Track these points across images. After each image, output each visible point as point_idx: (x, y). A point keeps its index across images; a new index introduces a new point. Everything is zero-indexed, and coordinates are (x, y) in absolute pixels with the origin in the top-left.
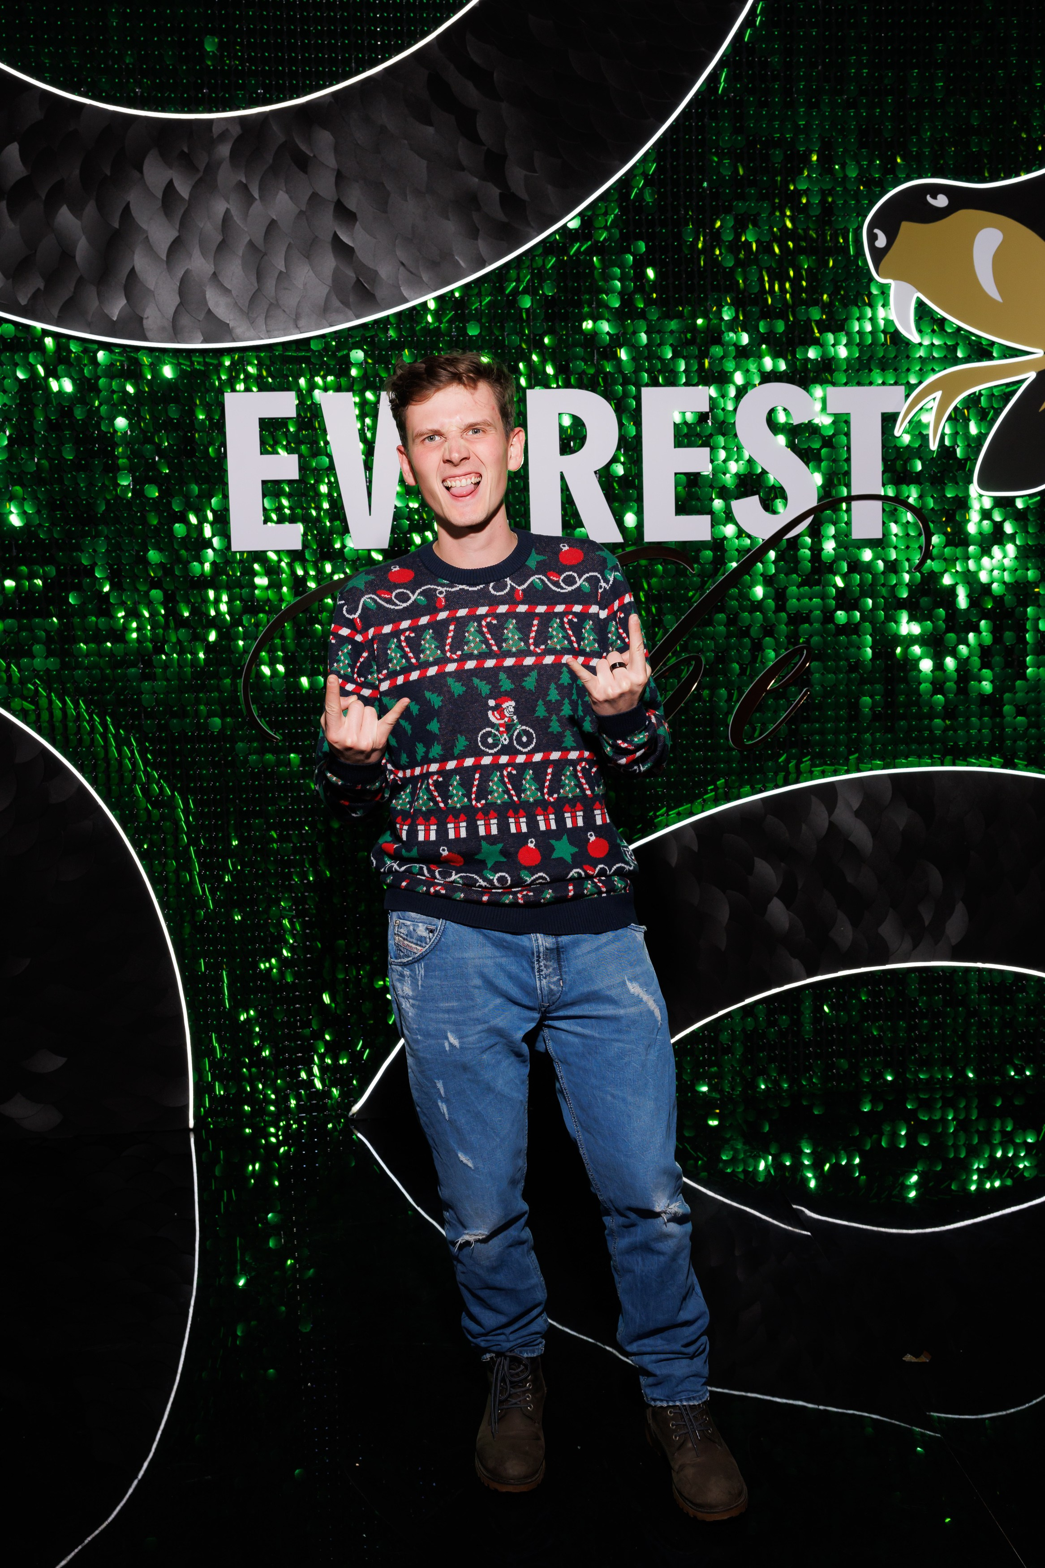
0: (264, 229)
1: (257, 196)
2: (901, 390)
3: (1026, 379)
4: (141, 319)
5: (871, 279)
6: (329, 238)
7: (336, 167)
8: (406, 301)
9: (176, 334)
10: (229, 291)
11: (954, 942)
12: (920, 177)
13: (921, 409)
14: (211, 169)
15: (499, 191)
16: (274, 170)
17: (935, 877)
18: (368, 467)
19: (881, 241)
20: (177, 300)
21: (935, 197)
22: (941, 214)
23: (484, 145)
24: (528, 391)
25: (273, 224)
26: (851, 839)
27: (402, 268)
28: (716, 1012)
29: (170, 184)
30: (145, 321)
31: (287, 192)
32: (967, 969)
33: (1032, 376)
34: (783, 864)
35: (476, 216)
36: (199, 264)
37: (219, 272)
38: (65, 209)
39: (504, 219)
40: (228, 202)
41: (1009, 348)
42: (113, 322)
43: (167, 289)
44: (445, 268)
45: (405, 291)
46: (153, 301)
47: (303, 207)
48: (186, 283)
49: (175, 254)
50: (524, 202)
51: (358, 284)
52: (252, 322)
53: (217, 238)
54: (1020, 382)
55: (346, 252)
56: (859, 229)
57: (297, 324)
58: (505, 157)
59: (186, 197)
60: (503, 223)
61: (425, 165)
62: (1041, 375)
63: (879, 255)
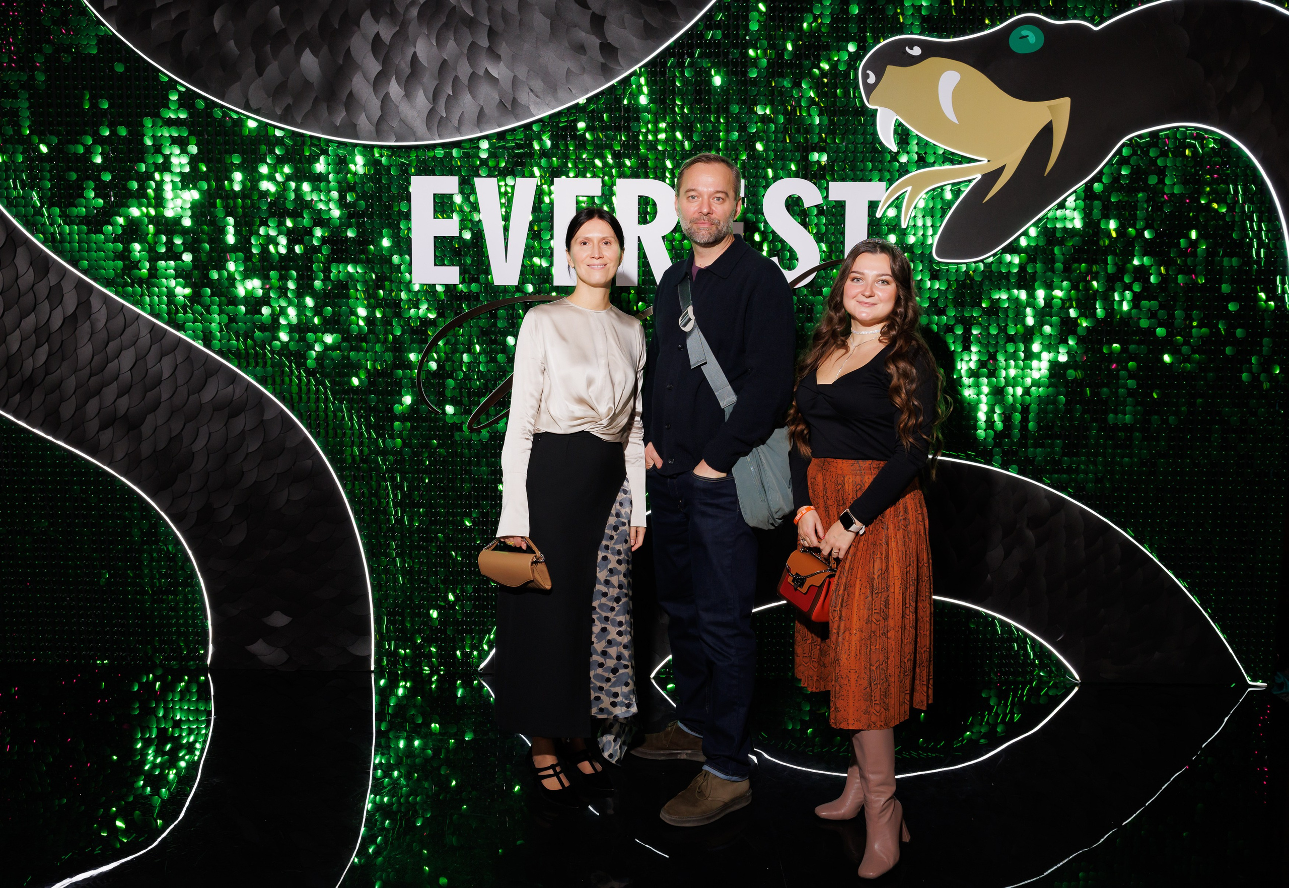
0: (439, 66)
1: (435, 43)
3: (974, 179)
4: (355, 125)
6: (481, 72)
7: (488, 23)
8: (533, 116)
9: (379, 135)
10: (415, 107)
12: (902, 33)
14: (404, 26)
15: (599, 41)
16: (446, 26)
18: (506, 229)
19: (872, 79)
20: (379, 113)
21: (912, 49)
22: (915, 60)
23: (590, 9)
24: (617, 180)
25: (444, 62)
27: (531, 94)
29: (378, 34)
30: (358, 127)
31: (455, 40)
33: (979, 177)
35: (583, 58)
36: (395, 89)
37: (408, 95)
38: (307, 51)
39: (602, 61)
40: (415, 47)
41: (963, 157)
42: (337, 128)
43: (374, 104)
44: (561, 94)
45: (533, 109)
46: (364, 113)
47: (465, 52)
48: (385, 100)
49: (379, 81)
50: (617, 49)
51: (501, 104)
52: (429, 128)
53: (408, 71)
54: (970, 181)
55: (494, 80)
56: (856, 69)
57: (458, 130)
58: (605, 17)
59: (388, 43)
60: (602, 63)
61: (549, 23)
62: (983, 176)
63: (870, 89)
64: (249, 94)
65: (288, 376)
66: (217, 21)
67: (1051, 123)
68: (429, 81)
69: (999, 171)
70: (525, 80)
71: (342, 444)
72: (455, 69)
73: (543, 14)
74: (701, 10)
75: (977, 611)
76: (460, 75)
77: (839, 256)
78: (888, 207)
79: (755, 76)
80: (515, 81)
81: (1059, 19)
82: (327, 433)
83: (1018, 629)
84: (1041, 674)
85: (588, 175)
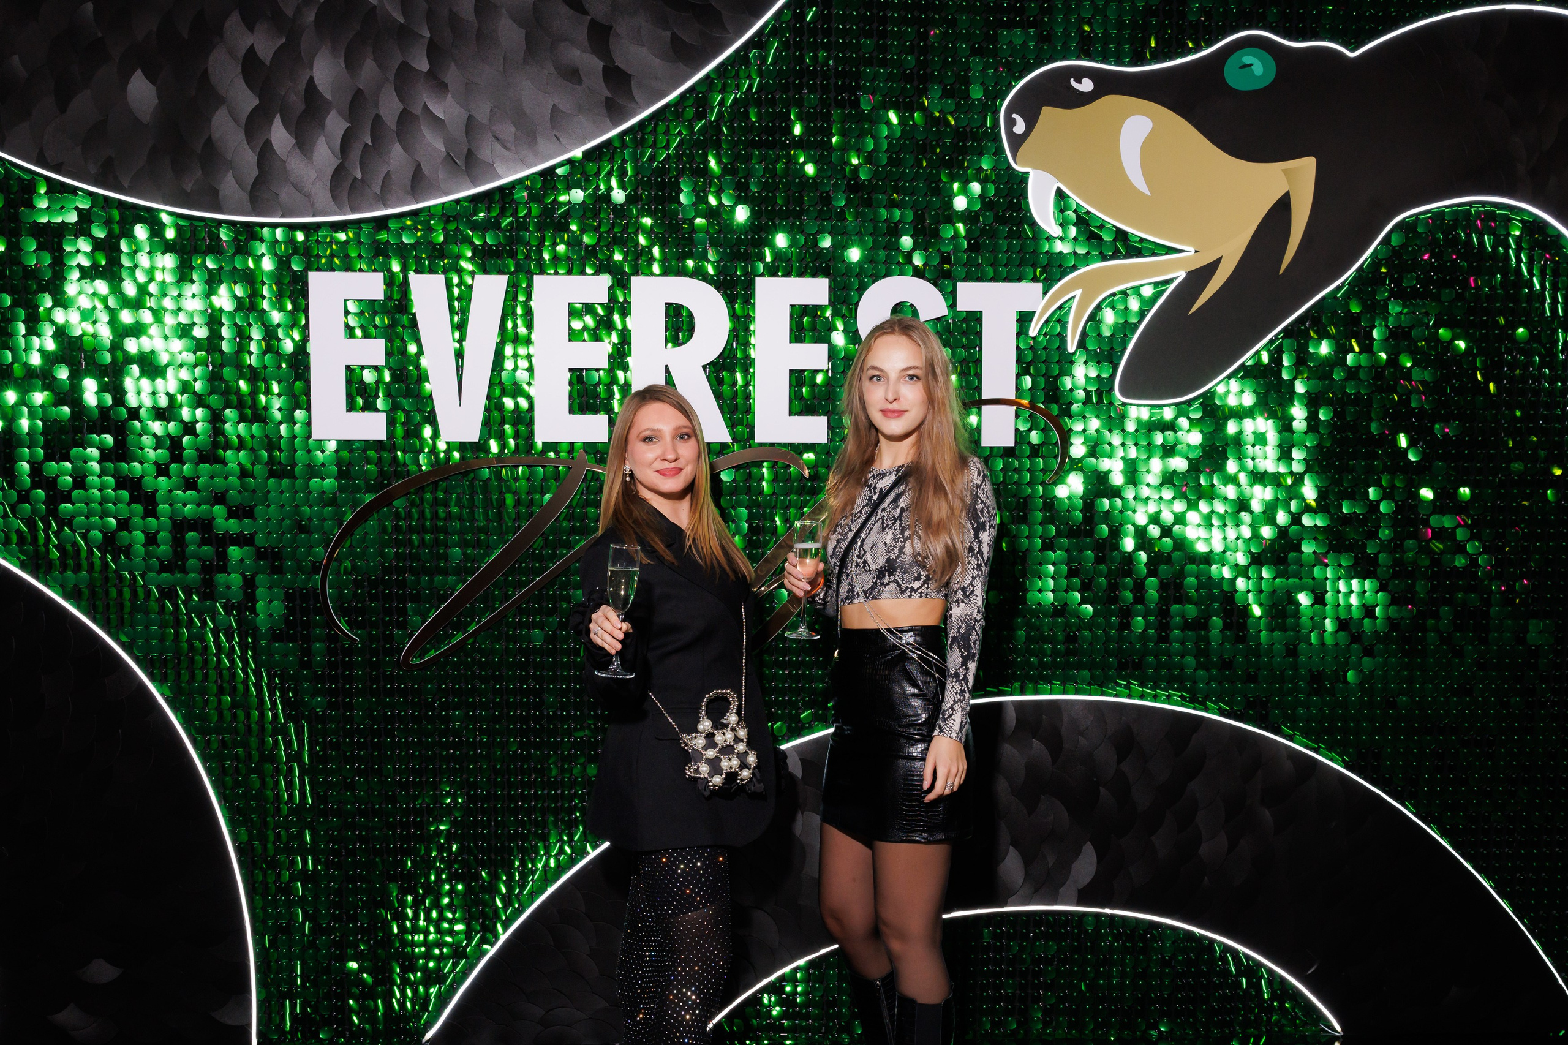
0: (350, 99)
1: (343, 64)
2: (1039, 286)
3: (1176, 278)
4: (215, 191)
6: (418, 110)
7: (428, 35)
8: (499, 177)
9: (255, 207)
10: (312, 164)
11: (1081, 885)
12: (1064, 58)
13: (1060, 308)
14: (293, 36)
15: (603, 64)
16: (360, 38)
17: (1061, 815)
18: (460, 355)
19: (1020, 127)
20: (255, 173)
21: (1080, 82)
22: (1084, 99)
23: (589, 15)
24: (633, 278)
25: (359, 93)
27: (498, 146)
29: (251, 49)
30: (221, 194)
31: (375, 60)
32: (1097, 916)
33: (1182, 275)
35: (577, 89)
36: (280, 136)
37: (303, 144)
38: (138, 75)
39: (608, 94)
40: (311, 68)
42: (187, 195)
43: (248, 158)
44: (542, 144)
45: (499, 167)
46: (231, 173)
47: (392, 78)
48: (265, 153)
49: (255, 122)
50: (630, 76)
51: (449, 157)
52: (335, 197)
53: (300, 106)
54: (1168, 282)
55: (438, 123)
56: (996, 112)
57: (383, 200)
58: (611, 27)
59: (268, 63)
60: (607, 98)
61: (523, 35)
62: (1190, 274)
63: (1017, 141)
64: (45, 140)
65: (115, 586)
67: (1287, 195)
68: (336, 124)
69: (1213, 267)
70: (485, 121)
71: (204, 692)
72: (377, 106)
73: (515, 21)
74: (759, 16)
75: (1189, 932)
76: (382, 113)
77: (974, 394)
78: (1047, 322)
80: (471, 125)
81: (1296, 40)
82: (178, 675)
83: (1248, 957)
84: (1283, 1021)
85: (589, 270)
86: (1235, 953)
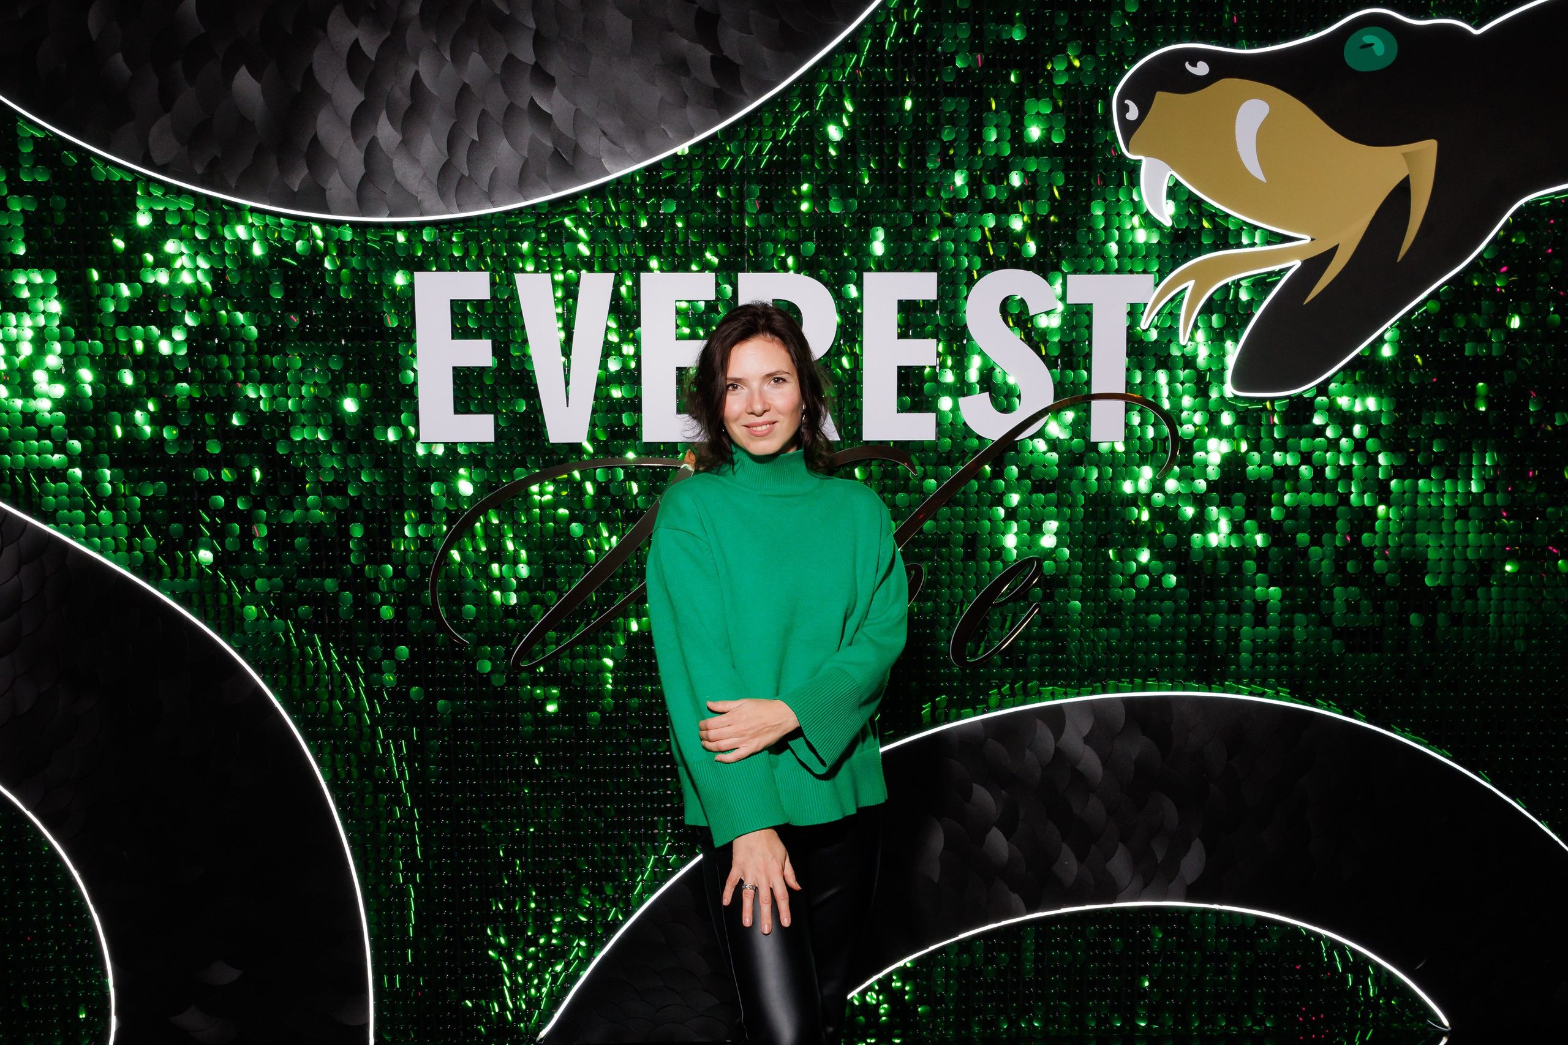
0: (456, 94)
1: (449, 58)
2: (1150, 279)
3: (1289, 268)
4: (322, 191)
5: (1122, 155)
6: (524, 104)
7: (533, 25)
8: (608, 174)
9: (362, 205)
10: (418, 163)
11: (1189, 881)
14: (397, 29)
15: (711, 54)
16: (466, 30)
17: (1170, 811)
19: (1133, 114)
20: (361, 170)
21: (1194, 64)
22: (1199, 83)
23: (695, 3)
24: (740, 274)
25: (465, 88)
26: (1079, 767)
27: (603, 138)
28: (927, 947)
29: (356, 44)
30: (327, 193)
31: (481, 53)
33: (1298, 264)
34: (1003, 792)
35: (685, 81)
36: (386, 132)
37: (408, 141)
38: (243, 72)
39: (715, 85)
40: (417, 63)
41: (1271, 233)
42: (294, 194)
43: (354, 157)
44: (650, 139)
45: (607, 163)
46: (337, 171)
47: (498, 71)
48: (371, 151)
49: (361, 119)
50: (737, 66)
51: (556, 154)
52: (442, 195)
53: (406, 102)
55: (543, 119)
57: (490, 198)
58: (718, 16)
59: (373, 58)
60: (715, 89)
61: (630, 25)
62: (1306, 263)
63: (1129, 129)
64: (151, 140)
66: (93, 23)
67: (1407, 179)
68: (441, 118)
69: (1328, 255)
70: (593, 116)
72: (483, 100)
73: (621, 10)
75: (1295, 927)
76: (489, 109)
77: (1083, 388)
79: (952, 109)
80: (577, 118)
82: (290, 680)
83: (1354, 953)
84: (1390, 1018)
85: (694, 267)
86: (1341, 947)
